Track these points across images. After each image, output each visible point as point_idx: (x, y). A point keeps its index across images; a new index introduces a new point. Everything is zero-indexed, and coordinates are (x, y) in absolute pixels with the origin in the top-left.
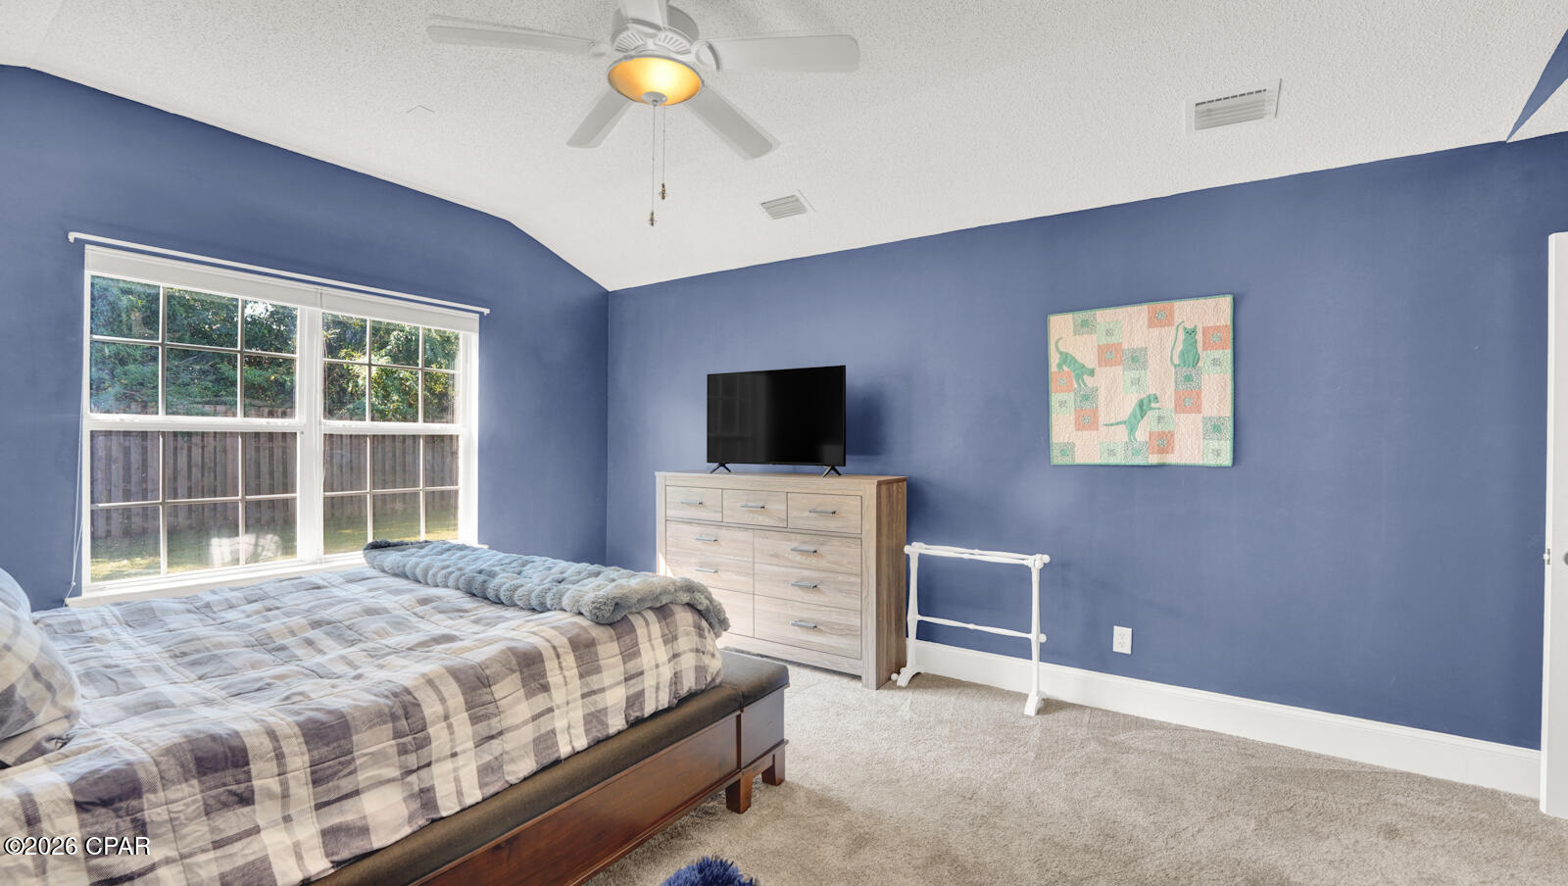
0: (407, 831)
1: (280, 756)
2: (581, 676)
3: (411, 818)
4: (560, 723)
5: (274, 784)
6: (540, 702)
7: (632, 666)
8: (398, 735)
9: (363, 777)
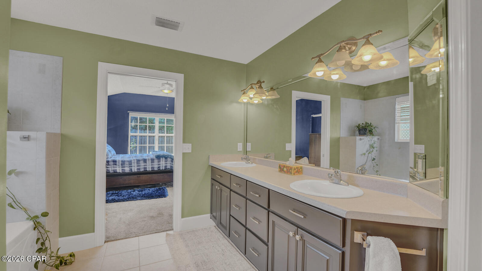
0: (129, 172)
1: (119, 162)
2: (151, 163)
3: (129, 171)
4: (148, 167)
5: (118, 164)
6: (145, 164)
7: (159, 163)
8: (129, 163)
9: (125, 166)
